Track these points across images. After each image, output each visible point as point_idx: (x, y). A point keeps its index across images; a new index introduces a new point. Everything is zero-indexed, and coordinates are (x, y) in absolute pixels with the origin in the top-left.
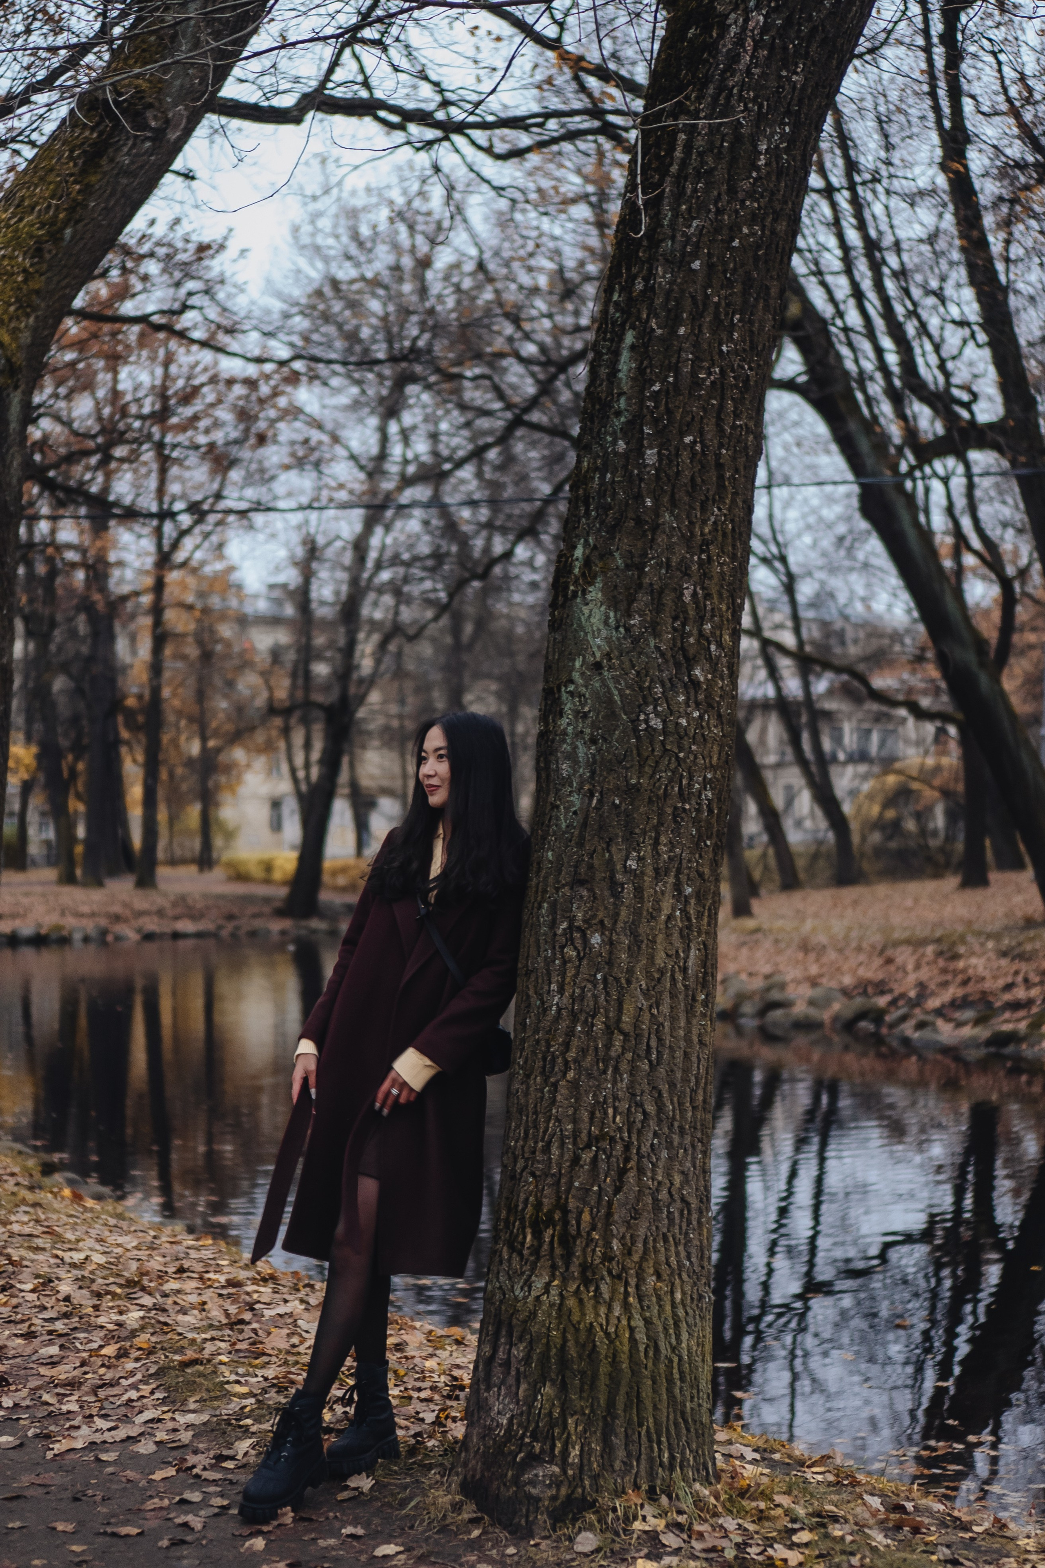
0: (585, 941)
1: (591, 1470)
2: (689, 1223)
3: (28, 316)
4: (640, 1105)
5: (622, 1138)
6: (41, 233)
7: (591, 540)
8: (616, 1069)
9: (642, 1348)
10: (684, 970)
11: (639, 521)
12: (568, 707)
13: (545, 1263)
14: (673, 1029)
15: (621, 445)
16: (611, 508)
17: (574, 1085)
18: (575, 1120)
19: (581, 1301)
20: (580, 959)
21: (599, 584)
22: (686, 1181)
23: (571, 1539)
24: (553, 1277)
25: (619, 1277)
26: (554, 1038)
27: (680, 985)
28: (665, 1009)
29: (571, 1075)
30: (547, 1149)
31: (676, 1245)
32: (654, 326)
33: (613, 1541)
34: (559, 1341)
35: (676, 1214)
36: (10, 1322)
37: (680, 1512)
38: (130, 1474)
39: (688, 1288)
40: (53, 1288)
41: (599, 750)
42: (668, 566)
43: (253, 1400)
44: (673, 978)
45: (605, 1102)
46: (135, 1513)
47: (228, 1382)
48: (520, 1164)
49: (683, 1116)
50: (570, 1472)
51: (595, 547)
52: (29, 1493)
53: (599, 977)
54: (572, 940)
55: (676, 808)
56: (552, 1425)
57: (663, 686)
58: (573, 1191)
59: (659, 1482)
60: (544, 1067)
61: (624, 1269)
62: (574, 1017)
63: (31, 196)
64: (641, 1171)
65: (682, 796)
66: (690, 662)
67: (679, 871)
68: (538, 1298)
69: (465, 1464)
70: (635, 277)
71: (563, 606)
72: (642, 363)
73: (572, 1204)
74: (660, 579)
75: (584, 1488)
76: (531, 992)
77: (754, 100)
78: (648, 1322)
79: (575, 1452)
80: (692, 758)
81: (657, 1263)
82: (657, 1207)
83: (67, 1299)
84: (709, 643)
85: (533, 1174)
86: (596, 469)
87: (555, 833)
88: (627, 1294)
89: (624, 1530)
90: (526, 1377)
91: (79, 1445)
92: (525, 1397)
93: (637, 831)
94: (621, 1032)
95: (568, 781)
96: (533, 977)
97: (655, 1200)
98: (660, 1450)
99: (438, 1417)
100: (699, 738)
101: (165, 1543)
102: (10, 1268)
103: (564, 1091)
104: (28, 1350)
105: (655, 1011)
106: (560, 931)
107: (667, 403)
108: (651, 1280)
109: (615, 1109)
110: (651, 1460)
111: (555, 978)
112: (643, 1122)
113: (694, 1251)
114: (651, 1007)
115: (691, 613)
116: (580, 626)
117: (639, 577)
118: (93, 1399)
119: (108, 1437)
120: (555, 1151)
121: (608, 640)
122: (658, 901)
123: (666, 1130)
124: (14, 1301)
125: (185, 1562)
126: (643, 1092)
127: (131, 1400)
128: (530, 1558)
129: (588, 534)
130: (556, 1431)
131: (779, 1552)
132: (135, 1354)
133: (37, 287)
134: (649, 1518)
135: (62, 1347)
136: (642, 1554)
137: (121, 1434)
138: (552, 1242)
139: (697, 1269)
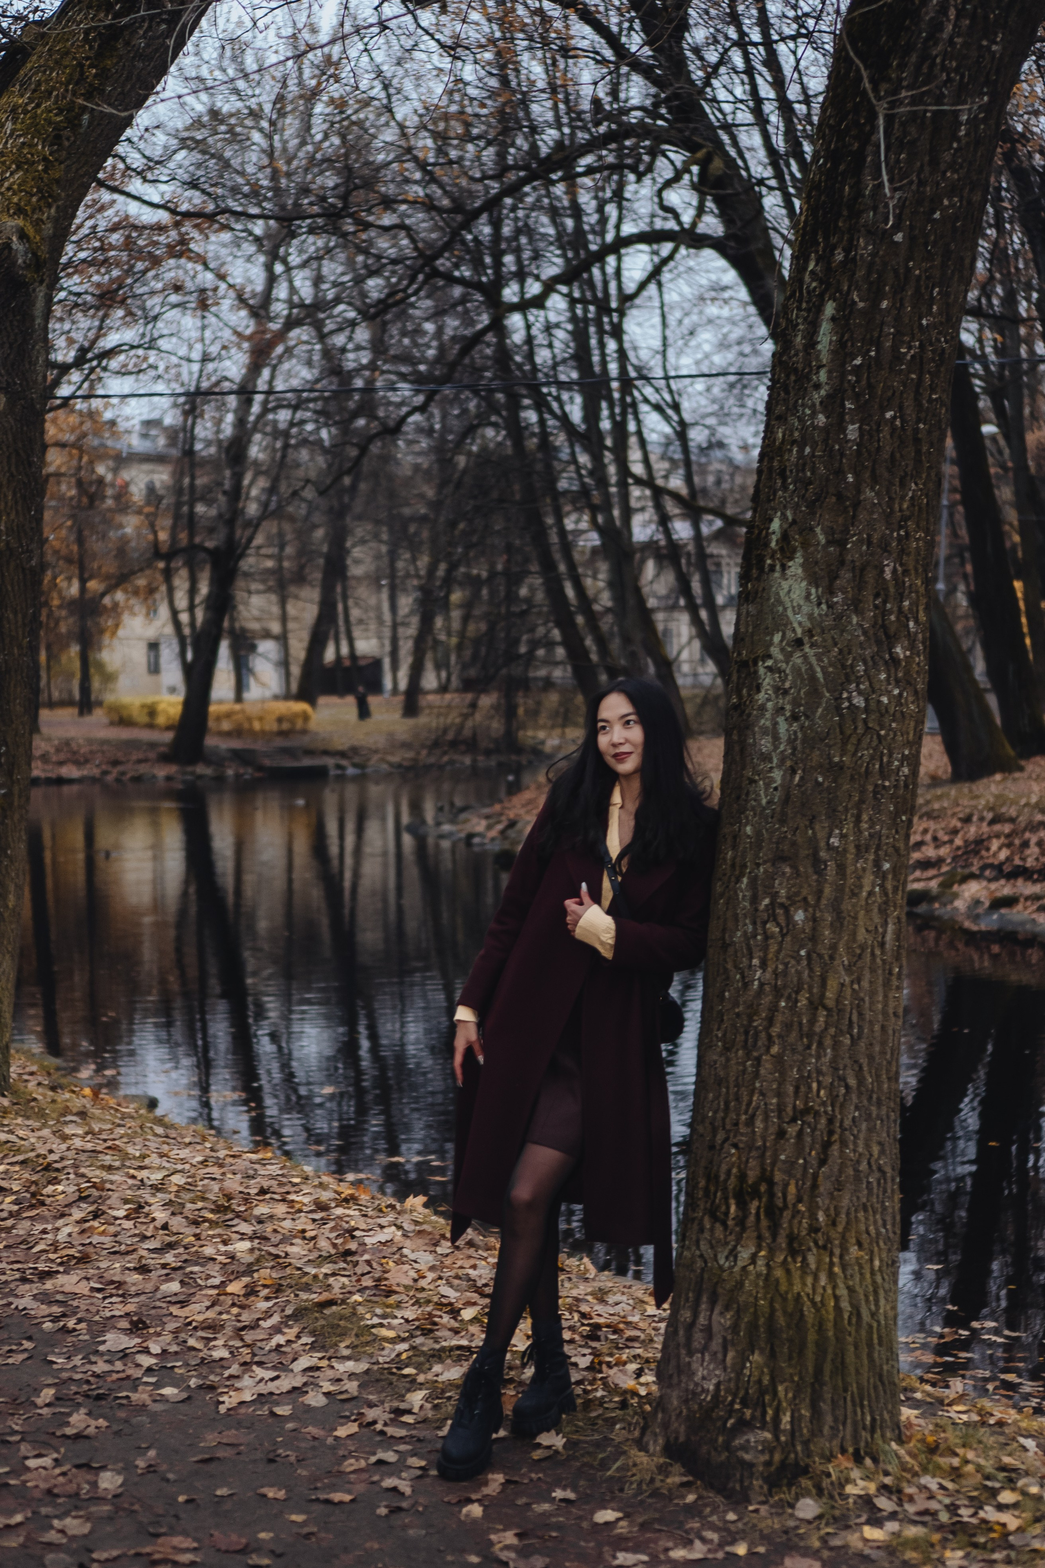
0: (789, 917)
1: (802, 1435)
2: (885, 1191)
3: (49, 206)
4: (843, 1079)
5: (826, 1112)
6: (58, 119)
7: (789, 514)
8: (820, 1044)
9: (846, 1316)
10: (882, 945)
11: (840, 496)
12: (768, 682)
13: (750, 1234)
14: (872, 1003)
15: (821, 419)
16: (810, 483)
17: (778, 1059)
18: (779, 1094)
19: (788, 1272)
20: (783, 936)
21: (799, 559)
22: (882, 1152)
23: (792, 1506)
24: (759, 1248)
25: (824, 1247)
26: (756, 1013)
27: (878, 960)
28: (865, 984)
29: (775, 1050)
30: (751, 1122)
31: (874, 1213)
32: (857, 299)
33: (833, 1507)
34: (767, 1310)
35: (875, 1184)
36: (115, 1253)
37: (886, 1474)
38: (312, 1430)
39: (884, 1255)
40: (147, 1215)
41: (802, 727)
42: (869, 543)
43: (404, 1346)
44: (873, 954)
45: (809, 1077)
46: (338, 1478)
47: (373, 1326)
48: (720, 1136)
49: (880, 1088)
50: (783, 1439)
51: (794, 522)
52: (220, 1454)
53: (803, 953)
54: (774, 918)
55: (876, 786)
56: (762, 1392)
57: (865, 663)
58: (779, 1165)
59: (862, 1444)
60: (746, 1041)
61: (829, 1240)
62: (778, 993)
63: (47, 81)
64: (843, 1143)
65: (884, 773)
66: (891, 640)
67: (878, 847)
68: (744, 1268)
69: (666, 1426)
70: (834, 248)
71: (758, 579)
72: (842, 336)
73: (778, 1177)
74: (861, 555)
75: (796, 1453)
76: (730, 966)
77: (957, 70)
78: (851, 1290)
79: (786, 1418)
80: (891, 734)
81: (858, 1232)
82: (857, 1178)
83: (165, 1227)
84: (908, 620)
85: (735, 1146)
86: (794, 442)
87: (753, 809)
88: (832, 1264)
89: (840, 1494)
90: (733, 1345)
91: (248, 1397)
92: (734, 1365)
93: (840, 808)
94: (825, 1007)
95: (767, 758)
96: (731, 950)
97: (856, 1171)
98: (863, 1413)
99: (592, 1362)
100: (898, 715)
101: (383, 1511)
102: (95, 1193)
103: (768, 1066)
104: (149, 1287)
105: (856, 986)
106: (762, 907)
107: (868, 378)
108: (854, 1250)
109: (819, 1083)
110: (855, 1423)
111: (758, 954)
112: (845, 1095)
113: (889, 1219)
114: (852, 982)
115: (892, 590)
116: (779, 602)
117: (841, 554)
118: (239, 1344)
119: (272, 1387)
120: (759, 1124)
121: (810, 616)
122: (859, 878)
123: (865, 1102)
124: (112, 1229)
125: (411, 1532)
126: (845, 1067)
127: (279, 1346)
128: (754, 1526)
129: (785, 507)
130: (767, 1398)
131: (989, 1513)
132: (265, 1292)
133: (57, 176)
134: (859, 1482)
135: (181, 1282)
136: (863, 1519)
137: (285, 1384)
138: (758, 1214)
139: (891, 1235)
